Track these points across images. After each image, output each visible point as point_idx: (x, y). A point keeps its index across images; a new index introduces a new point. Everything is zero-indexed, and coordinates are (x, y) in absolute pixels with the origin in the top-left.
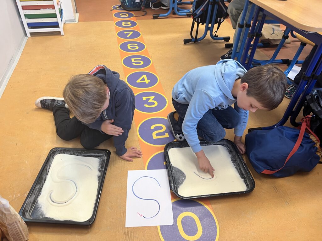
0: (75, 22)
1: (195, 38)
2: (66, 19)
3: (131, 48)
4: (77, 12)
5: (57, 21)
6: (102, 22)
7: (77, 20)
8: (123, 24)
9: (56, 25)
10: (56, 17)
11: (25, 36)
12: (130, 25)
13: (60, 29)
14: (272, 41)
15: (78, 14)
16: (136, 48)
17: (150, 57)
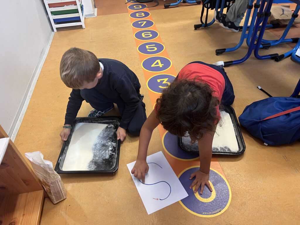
0: (94, 16)
1: (205, 23)
2: (86, 14)
3: (145, 36)
4: (95, 7)
5: (79, 16)
6: (118, 14)
7: (96, 14)
8: (137, 15)
9: (78, 20)
10: (78, 12)
11: (52, 31)
12: (144, 15)
13: (82, 23)
14: (281, 22)
15: (96, 9)
16: (150, 36)
17: (163, 44)
